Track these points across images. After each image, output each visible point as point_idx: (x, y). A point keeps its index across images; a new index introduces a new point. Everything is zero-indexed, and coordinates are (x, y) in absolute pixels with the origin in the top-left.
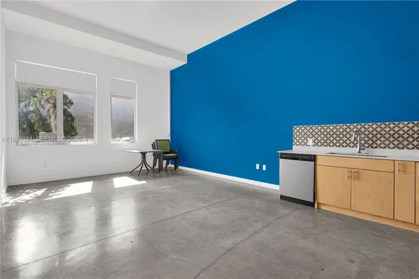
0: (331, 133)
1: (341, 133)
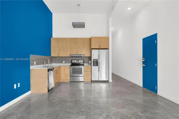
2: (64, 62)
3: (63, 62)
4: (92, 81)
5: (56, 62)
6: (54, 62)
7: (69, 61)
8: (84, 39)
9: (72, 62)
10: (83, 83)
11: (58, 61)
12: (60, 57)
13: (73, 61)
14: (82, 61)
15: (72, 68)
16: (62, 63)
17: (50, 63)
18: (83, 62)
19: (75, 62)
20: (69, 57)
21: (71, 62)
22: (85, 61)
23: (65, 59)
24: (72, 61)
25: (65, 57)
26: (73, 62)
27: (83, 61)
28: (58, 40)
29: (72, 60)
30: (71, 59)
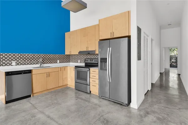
0: (26, 58)
1: (31, 58)
3: (78, 61)
12: (76, 55)
15: (76, 70)
18: (97, 62)
23: (80, 58)
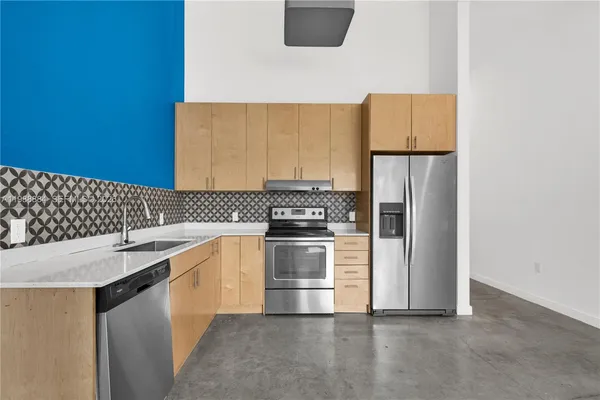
2: (235, 216)
3: (230, 215)
4: (371, 312)
5: (199, 215)
6: (191, 214)
7: (256, 212)
8: (328, 108)
9: (274, 217)
10: (332, 319)
11: (210, 211)
12: (219, 193)
13: (279, 210)
14: (317, 210)
15: (275, 245)
16: (228, 219)
17: (165, 223)
18: (322, 217)
19: (288, 215)
20: (257, 193)
21: (270, 215)
22: (329, 211)
23: (241, 204)
24: (274, 210)
25: (241, 194)
26: (279, 217)
27: (322, 210)
28: (211, 111)
29: (270, 209)
30: (268, 204)
